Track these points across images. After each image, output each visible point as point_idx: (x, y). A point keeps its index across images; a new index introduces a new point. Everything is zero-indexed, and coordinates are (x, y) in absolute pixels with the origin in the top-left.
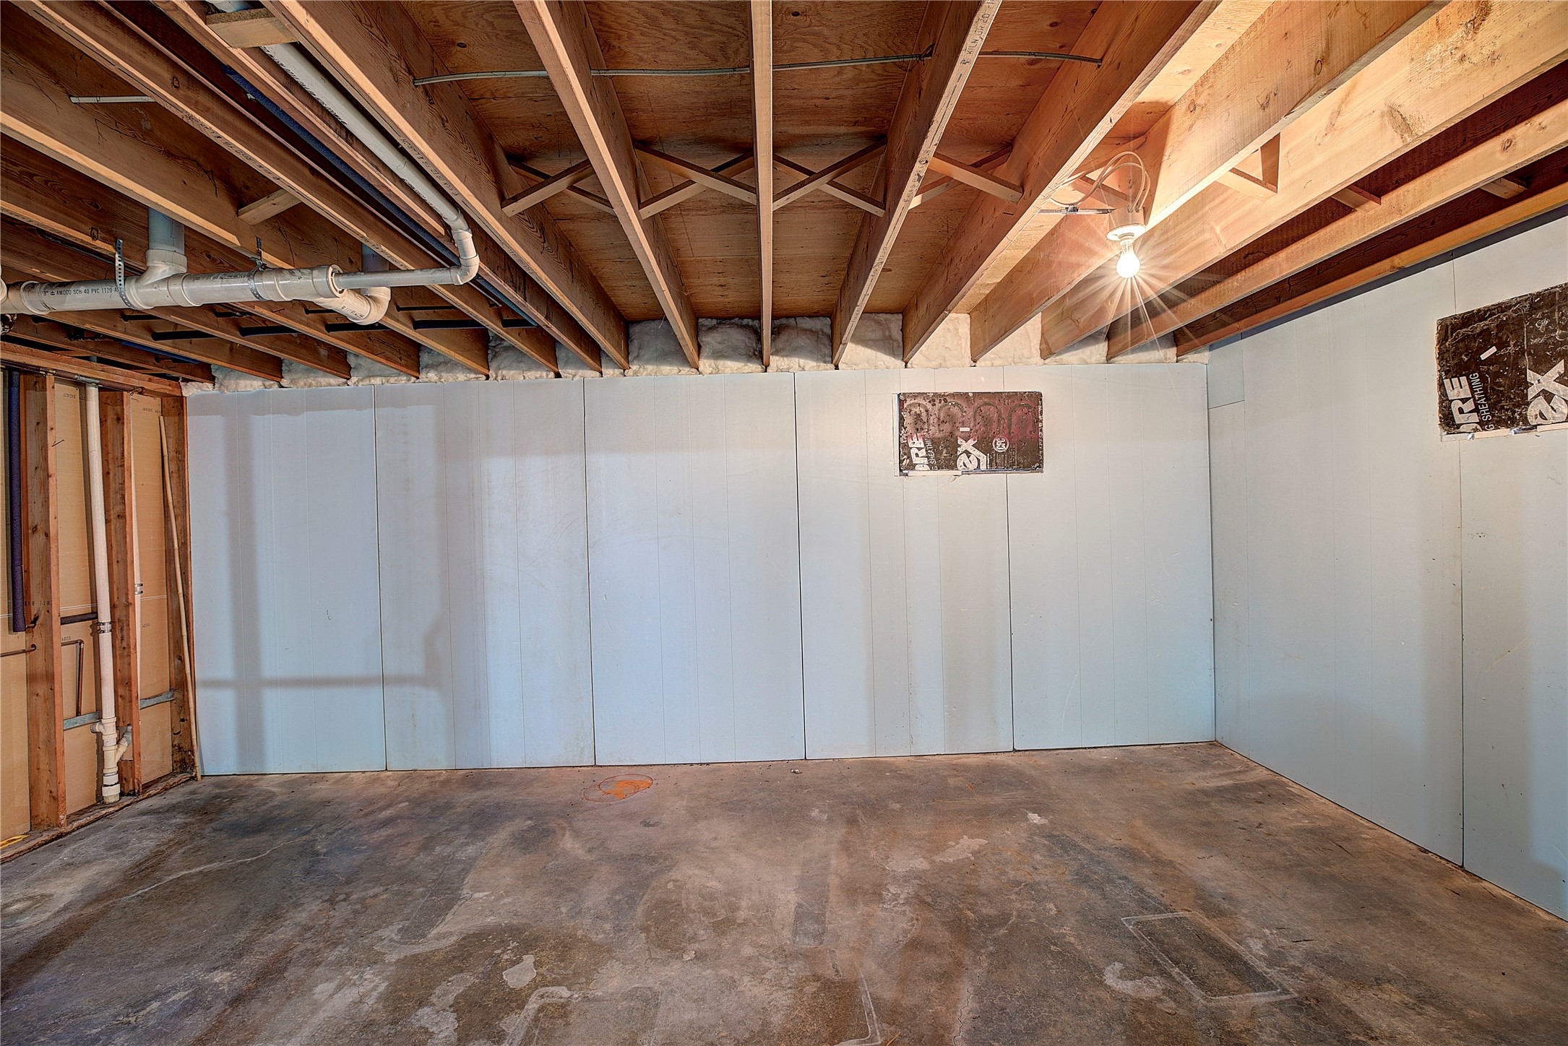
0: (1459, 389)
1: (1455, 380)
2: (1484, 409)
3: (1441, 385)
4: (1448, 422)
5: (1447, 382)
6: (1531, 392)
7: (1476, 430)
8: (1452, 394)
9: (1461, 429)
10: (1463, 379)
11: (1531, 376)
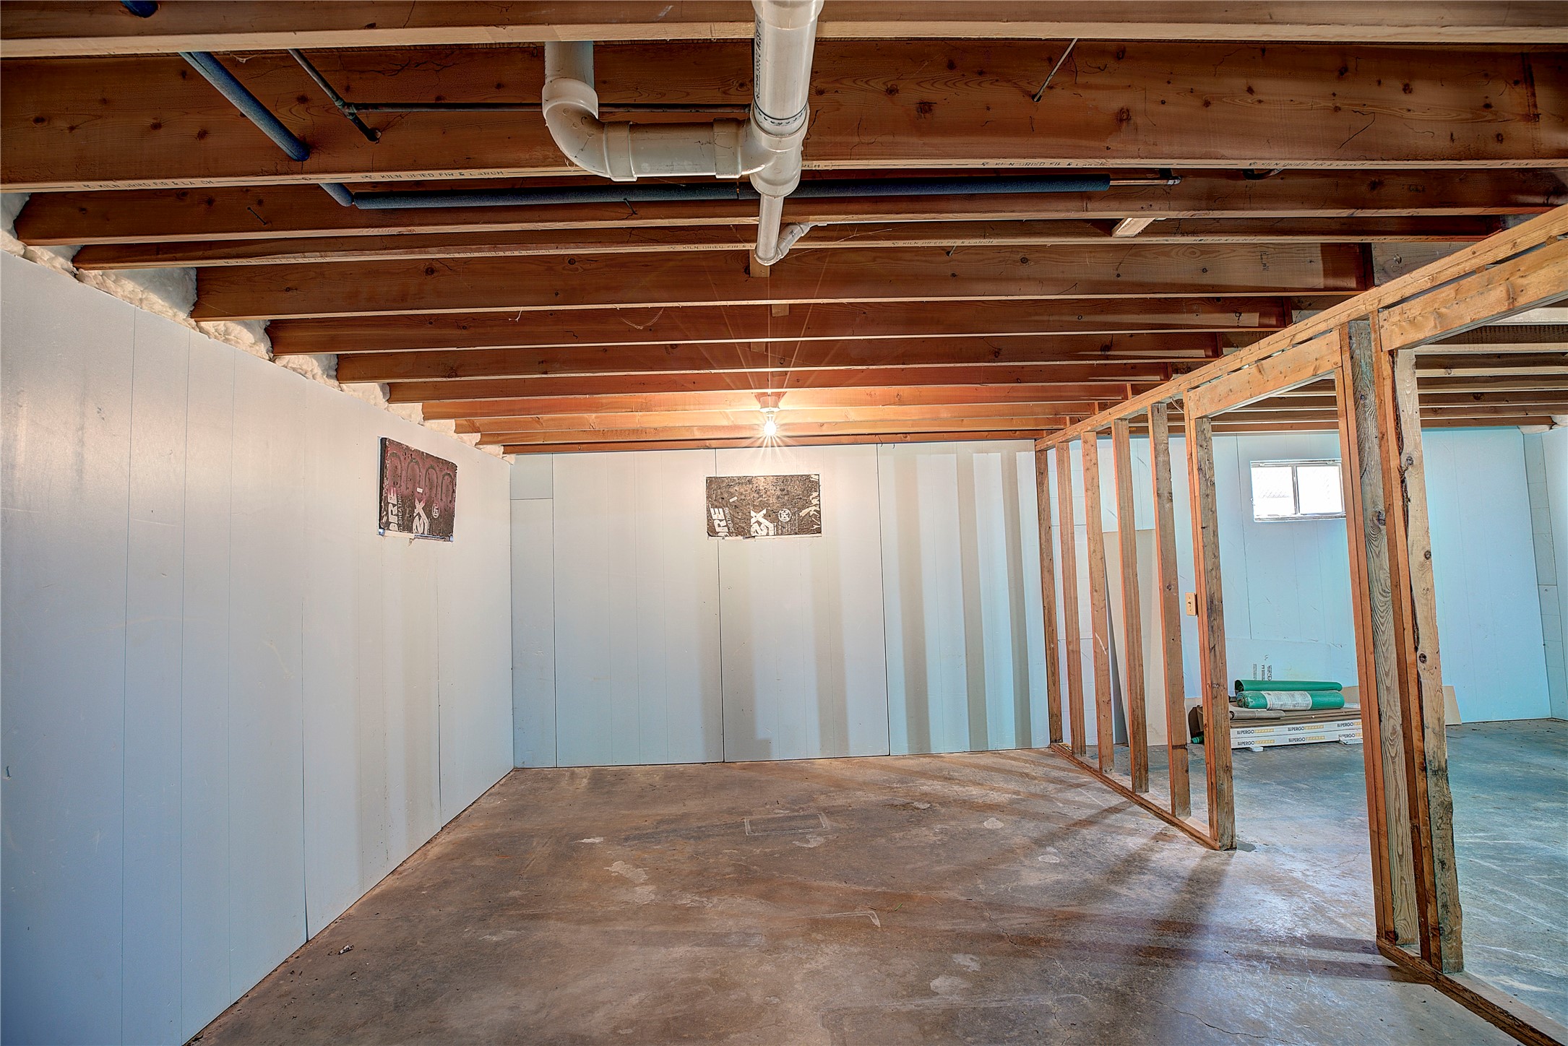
0: (718, 515)
1: (716, 510)
2: (731, 526)
3: (708, 511)
4: (712, 532)
5: (712, 510)
6: (753, 520)
7: (726, 536)
8: (714, 517)
9: (719, 534)
10: (721, 510)
11: (753, 514)
